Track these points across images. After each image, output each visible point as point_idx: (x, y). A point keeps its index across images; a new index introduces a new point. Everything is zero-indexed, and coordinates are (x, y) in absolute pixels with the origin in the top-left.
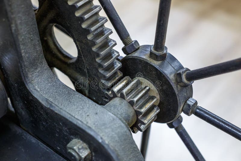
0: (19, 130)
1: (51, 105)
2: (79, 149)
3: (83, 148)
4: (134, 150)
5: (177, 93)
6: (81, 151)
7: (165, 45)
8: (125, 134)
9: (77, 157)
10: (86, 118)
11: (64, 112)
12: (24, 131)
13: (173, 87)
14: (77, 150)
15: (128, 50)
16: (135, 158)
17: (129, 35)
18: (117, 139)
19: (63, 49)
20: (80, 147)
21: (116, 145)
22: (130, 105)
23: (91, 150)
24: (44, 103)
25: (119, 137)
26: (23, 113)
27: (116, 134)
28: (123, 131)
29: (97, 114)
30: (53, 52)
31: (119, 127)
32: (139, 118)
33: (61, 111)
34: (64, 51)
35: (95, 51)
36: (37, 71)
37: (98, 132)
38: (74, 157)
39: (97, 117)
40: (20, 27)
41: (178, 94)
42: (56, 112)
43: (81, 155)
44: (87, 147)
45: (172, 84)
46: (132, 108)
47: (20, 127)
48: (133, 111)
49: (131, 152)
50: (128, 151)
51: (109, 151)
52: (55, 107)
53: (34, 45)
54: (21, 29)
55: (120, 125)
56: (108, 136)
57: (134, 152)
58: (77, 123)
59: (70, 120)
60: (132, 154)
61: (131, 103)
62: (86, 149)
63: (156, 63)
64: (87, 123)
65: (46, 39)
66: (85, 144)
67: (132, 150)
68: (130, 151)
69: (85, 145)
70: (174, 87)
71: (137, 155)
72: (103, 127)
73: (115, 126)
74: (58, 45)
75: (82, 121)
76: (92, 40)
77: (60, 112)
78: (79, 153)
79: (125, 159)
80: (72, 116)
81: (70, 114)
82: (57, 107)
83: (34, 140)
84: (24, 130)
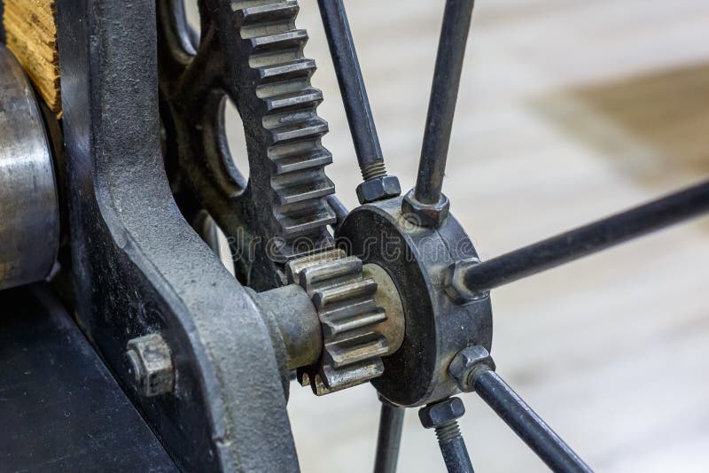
0: (65, 322)
1: (128, 245)
2: (147, 350)
3: (157, 352)
4: (268, 393)
5: (436, 312)
6: (151, 356)
7: (442, 192)
8: (260, 346)
9: (138, 369)
10: (186, 283)
11: (146, 262)
12: (76, 327)
13: (431, 294)
14: (141, 352)
15: (365, 191)
16: (265, 414)
17: (382, 160)
18: (233, 345)
19: (233, 165)
20: (152, 348)
21: (223, 358)
22: (312, 305)
23: (173, 364)
24: (118, 239)
25: (238, 344)
26: (84, 274)
27: (234, 334)
28: (254, 337)
29: (214, 285)
30: (207, 165)
31: (249, 325)
32: (326, 345)
33: (144, 258)
34: (236, 170)
35: (272, 158)
36: (133, 170)
37: (195, 315)
38: (132, 367)
39: (212, 291)
40: (112, 49)
41: (438, 317)
42: (132, 259)
43: (146, 363)
44: (169, 355)
45: (429, 286)
46: (314, 313)
47: (74, 318)
48: (316, 322)
49: (260, 393)
50: (252, 386)
51: (202, 363)
52: (133, 249)
53: (140, 106)
54: (115, 55)
55: (254, 322)
56: (212, 332)
57: (266, 398)
58: (161, 286)
59: (150, 279)
60: (260, 401)
61: (316, 300)
62: (165, 357)
63: (408, 229)
64: (183, 292)
65: (199, 127)
66: (165, 346)
67: (262, 390)
68: (259, 390)
69: (165, 348)
70: (434, 295)
71: (276, 409)
72: (212, 311)
73: (242, 320)
74: (224, 151)
75: (174, 287)
76: (272, 130)
77: (140, 259)
78: (144, 359)
79: (238, 402)
80: (159, 272)
81: (156, 268)
82: (138, 250)
83: (87, 351)
84: (78, 326)
